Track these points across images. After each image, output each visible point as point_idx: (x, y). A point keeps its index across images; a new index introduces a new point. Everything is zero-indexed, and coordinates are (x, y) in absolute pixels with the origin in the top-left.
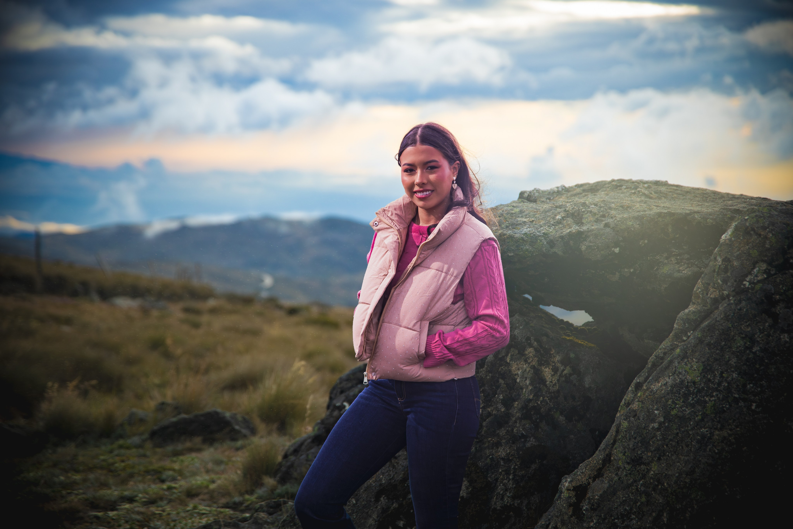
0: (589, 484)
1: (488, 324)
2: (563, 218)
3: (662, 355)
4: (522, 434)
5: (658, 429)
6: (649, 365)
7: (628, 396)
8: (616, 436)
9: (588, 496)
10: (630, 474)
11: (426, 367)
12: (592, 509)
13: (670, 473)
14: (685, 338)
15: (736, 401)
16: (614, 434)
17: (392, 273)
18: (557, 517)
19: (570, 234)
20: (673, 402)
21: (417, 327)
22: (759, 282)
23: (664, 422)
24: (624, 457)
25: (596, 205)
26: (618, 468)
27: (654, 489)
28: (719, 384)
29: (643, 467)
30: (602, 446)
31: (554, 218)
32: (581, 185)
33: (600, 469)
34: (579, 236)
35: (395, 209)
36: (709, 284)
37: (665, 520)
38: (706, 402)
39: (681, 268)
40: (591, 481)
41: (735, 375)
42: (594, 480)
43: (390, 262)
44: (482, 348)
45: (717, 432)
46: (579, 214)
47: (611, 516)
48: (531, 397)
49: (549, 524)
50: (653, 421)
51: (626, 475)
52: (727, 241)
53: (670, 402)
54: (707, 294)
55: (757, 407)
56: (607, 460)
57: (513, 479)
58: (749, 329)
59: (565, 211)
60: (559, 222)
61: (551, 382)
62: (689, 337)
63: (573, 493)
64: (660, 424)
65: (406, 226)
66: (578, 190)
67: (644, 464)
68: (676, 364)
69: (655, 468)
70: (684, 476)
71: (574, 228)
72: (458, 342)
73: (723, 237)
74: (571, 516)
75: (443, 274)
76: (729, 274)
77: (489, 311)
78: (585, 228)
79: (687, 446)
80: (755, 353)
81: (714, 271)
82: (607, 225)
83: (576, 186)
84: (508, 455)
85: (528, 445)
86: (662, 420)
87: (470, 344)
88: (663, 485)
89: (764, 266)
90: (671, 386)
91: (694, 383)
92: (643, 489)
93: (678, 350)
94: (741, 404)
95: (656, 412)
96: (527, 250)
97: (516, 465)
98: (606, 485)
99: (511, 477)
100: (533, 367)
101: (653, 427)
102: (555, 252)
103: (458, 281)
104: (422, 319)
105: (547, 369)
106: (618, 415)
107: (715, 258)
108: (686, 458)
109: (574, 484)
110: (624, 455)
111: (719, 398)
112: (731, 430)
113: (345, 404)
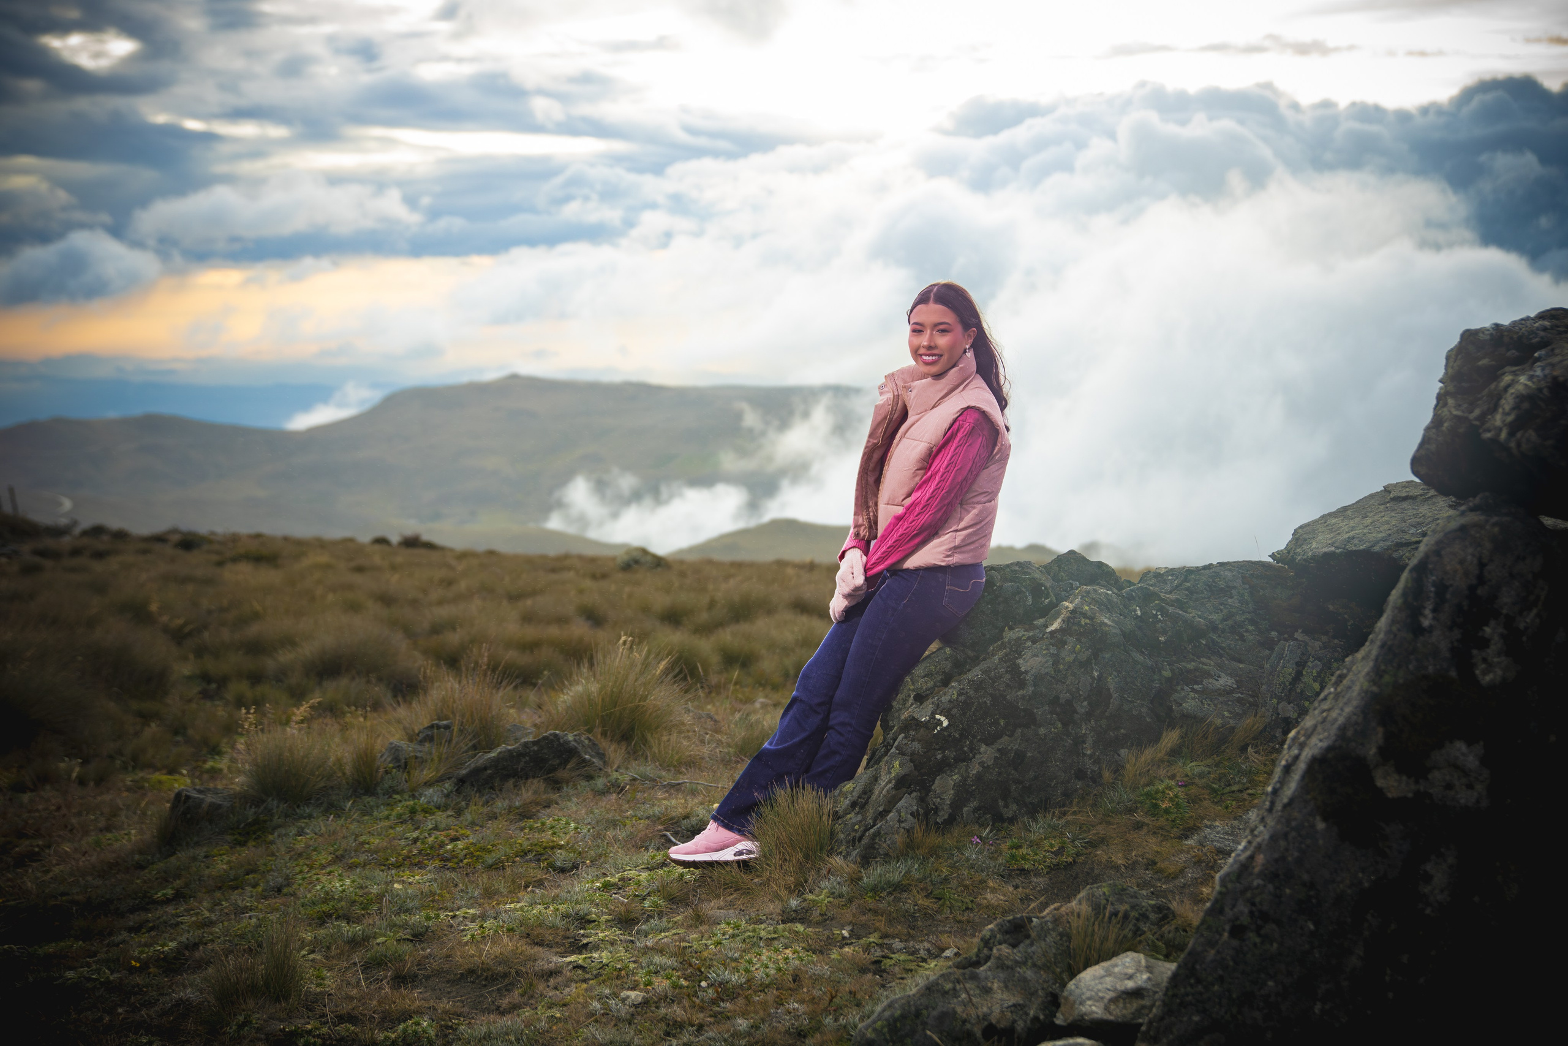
113: (938, 717)
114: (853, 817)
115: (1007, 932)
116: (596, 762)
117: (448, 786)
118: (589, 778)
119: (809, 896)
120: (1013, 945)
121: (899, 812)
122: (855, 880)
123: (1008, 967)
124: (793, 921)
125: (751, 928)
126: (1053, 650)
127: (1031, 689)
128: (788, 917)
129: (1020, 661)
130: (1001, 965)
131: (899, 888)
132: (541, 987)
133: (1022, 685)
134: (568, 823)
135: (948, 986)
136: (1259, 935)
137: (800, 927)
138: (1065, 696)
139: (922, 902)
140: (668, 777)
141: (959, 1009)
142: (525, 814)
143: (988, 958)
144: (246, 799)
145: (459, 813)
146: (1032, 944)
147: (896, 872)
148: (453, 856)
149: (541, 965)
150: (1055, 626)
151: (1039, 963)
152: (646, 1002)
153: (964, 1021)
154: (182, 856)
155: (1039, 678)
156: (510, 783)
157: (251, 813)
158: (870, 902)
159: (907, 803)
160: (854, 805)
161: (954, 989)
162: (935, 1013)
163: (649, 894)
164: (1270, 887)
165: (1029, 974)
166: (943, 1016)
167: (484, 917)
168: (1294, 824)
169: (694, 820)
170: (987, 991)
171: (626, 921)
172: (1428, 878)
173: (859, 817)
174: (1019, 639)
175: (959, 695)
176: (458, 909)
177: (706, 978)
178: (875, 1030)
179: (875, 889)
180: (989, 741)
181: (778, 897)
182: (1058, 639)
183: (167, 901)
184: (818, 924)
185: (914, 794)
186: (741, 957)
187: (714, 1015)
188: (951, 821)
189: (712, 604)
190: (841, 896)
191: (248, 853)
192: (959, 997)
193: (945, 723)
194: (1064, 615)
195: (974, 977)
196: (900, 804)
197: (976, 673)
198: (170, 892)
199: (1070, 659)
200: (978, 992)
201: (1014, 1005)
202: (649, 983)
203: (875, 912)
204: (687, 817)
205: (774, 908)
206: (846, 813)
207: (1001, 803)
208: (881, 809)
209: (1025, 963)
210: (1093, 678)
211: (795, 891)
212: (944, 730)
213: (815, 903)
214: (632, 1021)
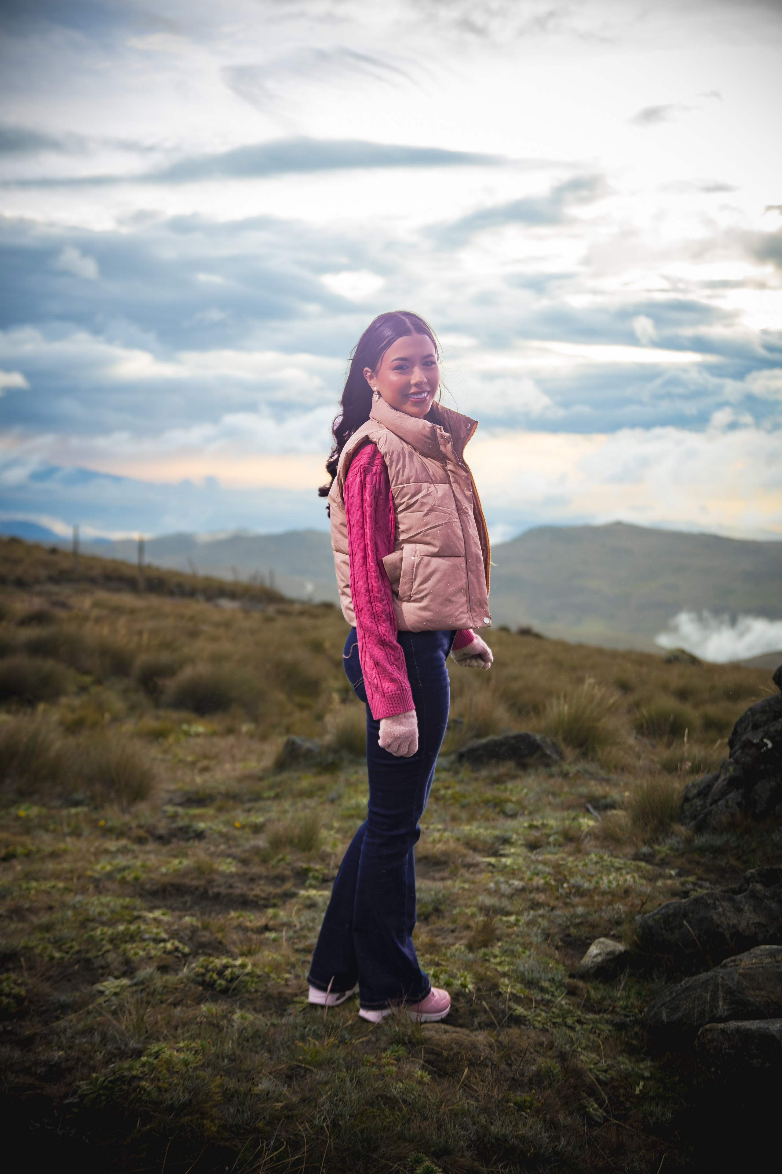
113: (765, 740)
114: (698, 802)
116: (555, 756)
117: (453, 757)
118: (547, 765)
119: (657, 847)
120: (766, 885)
121: (727, 801)
122: (689, 841)
123: (759, 898)
124: (640, 860)
125: (609, 859)
128: (637, 857)
130: (753, 895)
131: (718, 851)
132: (463, 871)
134: (522, 789)
135: (710, 901)
137: (643, 864)
139: (733, 862)
140: (602, 773)
141: (715, 917)
142: (497, 781)
143: (745, 890)
144: (329, 749)
145: (457, 773)
147: (718, 841)
148: (443, 797)
149: (469, 860)
152: (523, 890)
153: (718, 926)
154: (284, 776)
156: (493, 761)
157: (330, 758)
158: (696, 857)
159: (733, 796)
160: (699, 794)
161: (714, 904)
163: (555, 833)
165: (774, 906)
166: (704, 920)
167: (445, 830)
169: (609, 800)
170: (739, 910)
171: (533, 846)
173: (702, 802)
176: (433, 823)
177: (568, 882)
179: (702, 850)
181: (636, 845)
183: (269, 798)
184: (657, 865)
185: (741, 791)
186: (596, 874)
187: (566, 904)
188: (766, 813)
189: (713, 688)
190: (677, 850)
191: (325, 779)
192: (717, 909)
193: (770, 745)
195: (732, 900)
196: (729, 796)
198: (272, 794)
200: (732, 909)
201: (758, 923)
202: (531, 879)
203: (698, 863)
204: (605, 797)
205: (630, 850)
206: (694, 797)
208: (716, 798)
209: (772, 898)
211: (648, 843)
212: (768, 750)
213: (660, 852)
214: (511, 897)
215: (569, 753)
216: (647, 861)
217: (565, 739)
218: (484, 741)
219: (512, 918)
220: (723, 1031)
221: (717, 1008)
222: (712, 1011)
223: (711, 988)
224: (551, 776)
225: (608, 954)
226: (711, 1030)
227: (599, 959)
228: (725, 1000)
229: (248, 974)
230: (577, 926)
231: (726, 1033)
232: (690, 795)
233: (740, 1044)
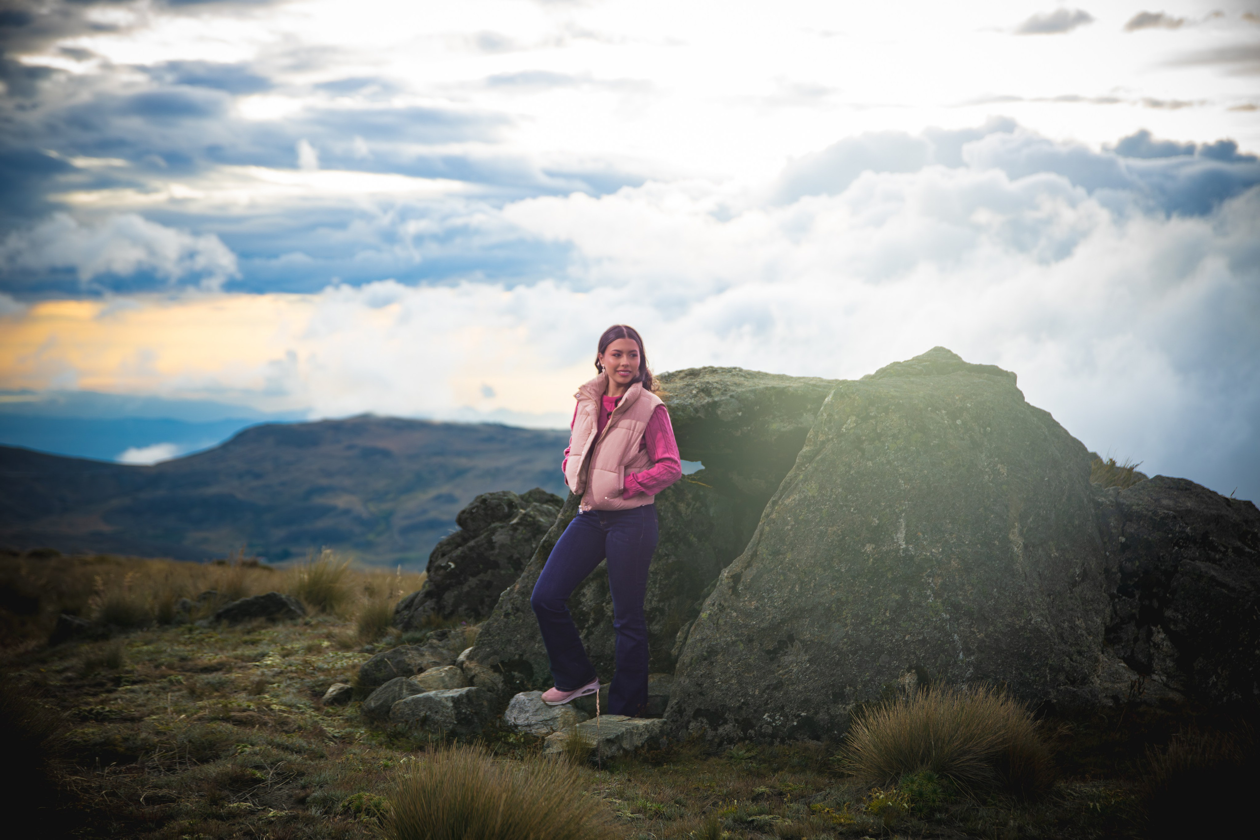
0: (742, 572)
1: (667, 464)
2: (697, 392)
3: (789, 481)
4: (666, 553)
5: (791, 530)
6: (781, 488)
7: (767, 510)
8: (760, 537)
9: (742, 580)
10: (772, 562)
11: (625, 499)
12: (745, 589)
13: (800, 558)
14: (804, 469)
15: (841, 507)
16: (758, 536)
17: (594, 431)
18: (720, 597)
19: (708, 403)
20: (800, 511)
21: (617, 471)
22: (851, 428)
23: (794, 525)
24: (767, 551)
25: (717, 383)
26: (763, 559)
27: (789, 570)
28: (830, 496)
29: (781, 556)
30: (750, 545)
31: (691, 393)
32: (681, 372)
33: (749, 562)
34: (715, 405)
35: (592, 386)
36: (818, 432)
37: (797, 590)
38: (822, 509)
39: (785, 425)
40: (743, 570)
41: (840, 490)
42: (746, 569)
43: (592, 424)
44: (664, 482)
45: (830, 528)
46: (707, 390)
47: (760, 591)
48: (672, 525)
49: (715, 602)
50: (787, 525)
51: (769, 563)
52: (830, 403)
53: (798, 511)
54: (817, 438)
55: (854, 510)
56: (754, 555)
57: (659, 587)
58: (847, 460)
59: (696, 387)
60: (695, 396)
61: (686, 514)
62: (806, 468)
63: (731, 580)
64: (792, 526)
65: (600, 397)
66: (682, 375)
67: (782, 554)
68: (801, 485)
69: (789, 556)
70: (810, 559)
71: (708, 400)
72: (647, 479)
73: (826, 399)
74: (731, 595)
75: (631, 432)
76: (832, 424)
77: (667, 455)
78: (716, 399)
79: (811, 539)
80: (852, 475)
81: (822, 423)
82: (732, 396)
83: (676, 372)
84: (656, 569)
85: (670, 561)
86: (793, 523)
87: (655, 479)
88: (796, 566)
89: (854, 418)
90: (798, 501)
91: (814, 497)
92: (781, 571)
93: (801, 477)
94: (845, 509)
95: (789, 518)
96: (680, 415)
97: (662, 576)
98: (754, 571)
99: (657, 586)
100: (672, 504)
101: (787, 529)
102: (699, 417)
103: (642, 435)
104: (620, 464)
105: (682, 505)
106: (760, 523)
107: (822, 414)
108: (811, 547)
109: (731, 574)
110: (767, 549)
111: (830, 506)
112: (839, 526)
113: (450, 563)
114: (405, 612)
115: (439, 636)
116: (299, 612)
117: (211, 618)
118: (293, 618)
119: (376, 644)
120: (440, 640)
121: (424, 607)
122: (399, 637)
123: (434, 647)
124: (365, 652)
125: (342, 654)
126: (511, 532)
127: (497, 551)
128: (361, 652)
129: (493, 537)
130: (432, 646)
132: (236, 670)
133: (493, 548)
134: (273, 633)
135: (403, 650)
136: (515, 617)
137: (366, 654)
138: (516, 556)
141: (407, 660)
142: (252, 630)
143: (426, 644)
144: (98, 624)
145: (215, 629)
146: (449, 641)
149: (239, 665)
150: (515, 521)
151: (450, 648)
153: (409, 665)
155: (502, 546)
156: (246, 618)
157: (100, 630)
159: (430, 603)
160: (405, 608)
161: (406, 652)
162: (396, 660)
163: (301, 649)
164: (521, 598)
165: (445, 652)
166: (399, 662)
167: (216, 655)
168: (531, 572)
170: (422, 655)
171: (286, 656)
172: (584, 595)
173: (407, 611)
174: (495, 527)
175: (462, 552)
176: (205, 653)
177: (313, 667)
178: (368, 665)
180: (474, 575)
181: (361, 645)
182: (515, 528)
185: (434, 600)
186: (333, 662)
187: (312, 676)
188: (452, 613)
191: (99, 645)
193: (453, 566)
194: (520, 516)
195: (417, 649)
196: (426, 604)
197: (472, 543)
199: (520, 537)
200: (418, 655)
201: (434, 662)
202: (286, 668)
205: (357, 648)
206: (403, 610)
207: (480, 607)
208: (417, 607)
209: (443, 647)
210: (532, 548)
211: (370, 643)
212: (453, 569)
213: (378, 647)
214: (274, 676)
215: (311, 610)
216: (369, 653)
217: (306, 599)
218: (237, 602)
219: (275, 685)
220: (405, 702)
221: (402, 694)
222: (399, 696)
223: (399, 684)
224: (295, 625)
225: (340, 689)
226: (398, 704)
227: (334, 693)
228: (407, 689)
229: (108, 711)
230: (319, 686)
231: (406, 703)
232: (400, 609)
233: (414, 707)
